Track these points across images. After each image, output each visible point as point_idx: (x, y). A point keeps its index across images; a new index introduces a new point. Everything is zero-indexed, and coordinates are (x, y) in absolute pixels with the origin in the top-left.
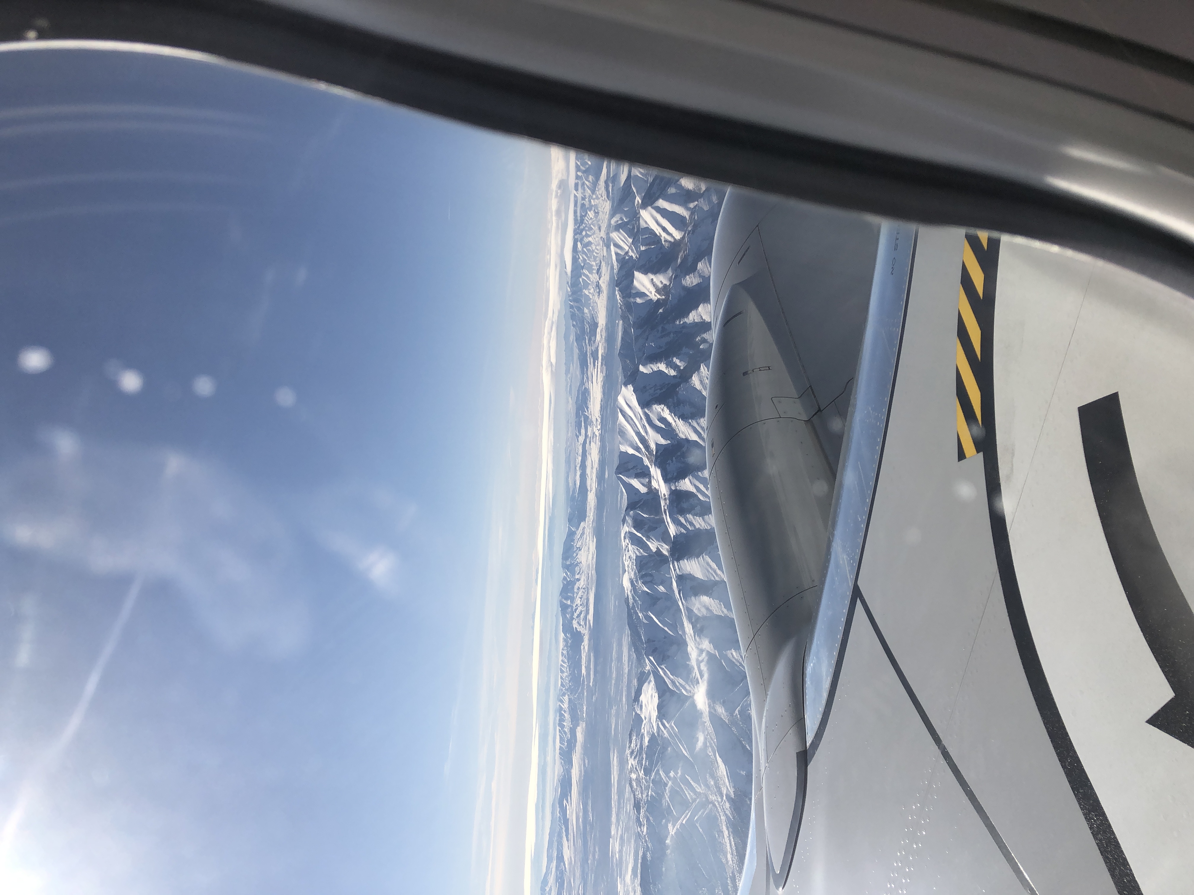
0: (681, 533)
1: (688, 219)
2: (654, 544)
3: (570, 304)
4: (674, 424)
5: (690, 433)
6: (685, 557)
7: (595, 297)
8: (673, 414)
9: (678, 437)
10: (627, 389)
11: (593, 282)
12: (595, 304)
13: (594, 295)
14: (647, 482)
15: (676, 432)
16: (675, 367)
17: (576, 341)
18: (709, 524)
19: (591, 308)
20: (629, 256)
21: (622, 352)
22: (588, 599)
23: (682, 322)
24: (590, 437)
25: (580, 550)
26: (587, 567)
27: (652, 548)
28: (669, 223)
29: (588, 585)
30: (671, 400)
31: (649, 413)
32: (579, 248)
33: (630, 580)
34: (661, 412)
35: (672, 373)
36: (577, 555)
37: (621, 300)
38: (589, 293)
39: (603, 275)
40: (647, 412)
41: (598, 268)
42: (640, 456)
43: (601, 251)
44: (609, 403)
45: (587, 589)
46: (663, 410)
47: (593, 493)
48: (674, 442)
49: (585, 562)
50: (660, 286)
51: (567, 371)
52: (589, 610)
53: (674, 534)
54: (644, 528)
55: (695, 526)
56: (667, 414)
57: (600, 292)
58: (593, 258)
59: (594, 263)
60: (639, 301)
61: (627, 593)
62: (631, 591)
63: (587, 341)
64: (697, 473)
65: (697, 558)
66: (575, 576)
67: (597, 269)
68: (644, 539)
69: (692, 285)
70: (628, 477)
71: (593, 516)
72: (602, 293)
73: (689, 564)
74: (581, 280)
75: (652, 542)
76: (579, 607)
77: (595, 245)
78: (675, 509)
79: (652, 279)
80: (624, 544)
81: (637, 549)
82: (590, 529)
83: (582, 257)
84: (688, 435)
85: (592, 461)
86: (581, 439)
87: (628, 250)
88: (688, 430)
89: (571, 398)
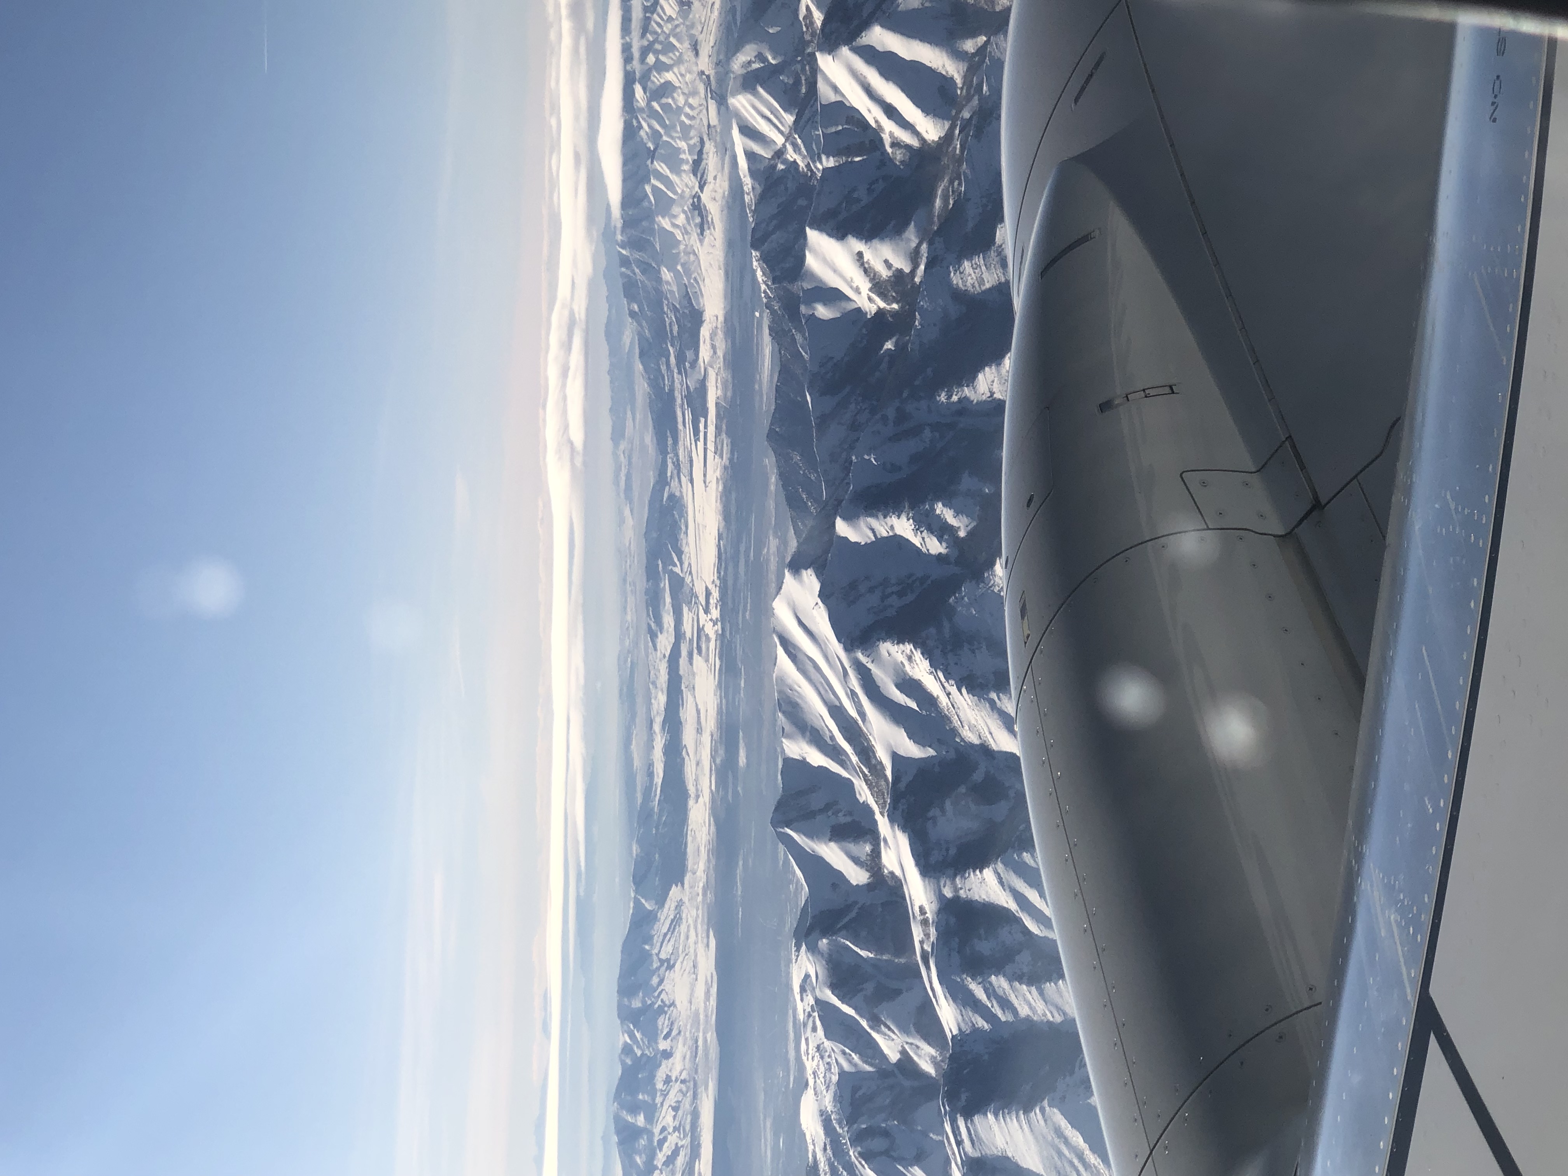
0: (976, 1030)
1: (960, 85)
2: (893, 1040)
3: (619, 252)
4: (944, 701)
5: (993, 730)
6: (990, 1105)
7: (689, 239)
8: (941, 674)
9: (958, 740)
10: (801, 581)
11: (682, 196)
12: (692, 257)
13: (687, 233)
14: (868, 855)
15: (951, 722)
16: (942, 530)
17: (640, 357)
18: (1059, 1009)
19: (679, 267)
20: (785, 162)
21: (777, 429)
22: (695, 1115)
23: (955, 398)
24: (691, 640)
25: (670, 967)
26: (690, 1021)
27: (886, 1051)
28: (903, 96)
29: (696, 1072)
30: (932, 630)
31: (870, 665)
32: (637, 101)
33: (822, 1115)
34: (906, 663)
35: (935, 546)
36: (661, 981)
37: (767, 285)
38: (674, 225)
39: (710, 179)
40: (865, 662)
41: (696, 157)
42: (844, 774)
43: (701, 111)
44: (742, 548)
45: (693, 1087)
46: (910, 658)
47: (705, 804)
48: (947, 752)
49: (686, 1003)
50: (885, 273)
51: (618, 434)
52: (699, 1145)
53: (955, 1032)
54: (862, 990)
55: (1015, 1011)
56: (922, 669)
57: (706, 227)
58: (679, 129)
59: (683, 145)
60: (822, 312)
61: (814, 1151)
62: (825, 1149)
63: (673, 360)
64: (1019, 856)
65: (1027, 1111)
66: (657, 1043)
67: (694, 161)
68: (864, 1023)
69: (980, 287)
70: (810, 835)
71: (707, 871)
72: (709, 228)
73: (1002, 1132)
74: (648, 189)
75: (885, 1034)
76: (669, 1133)
77: (684, 93)
78: (956, 959)
79: (860, 255)
80: (800, 1006)
81: (844, 1053)
82: (697, 909)
83: (650, 126)
84: (989, 736)
85: (698, 712)
86: (665, 642)
87: (784, 145)
88: (989, 721)
89: (631, 511)
